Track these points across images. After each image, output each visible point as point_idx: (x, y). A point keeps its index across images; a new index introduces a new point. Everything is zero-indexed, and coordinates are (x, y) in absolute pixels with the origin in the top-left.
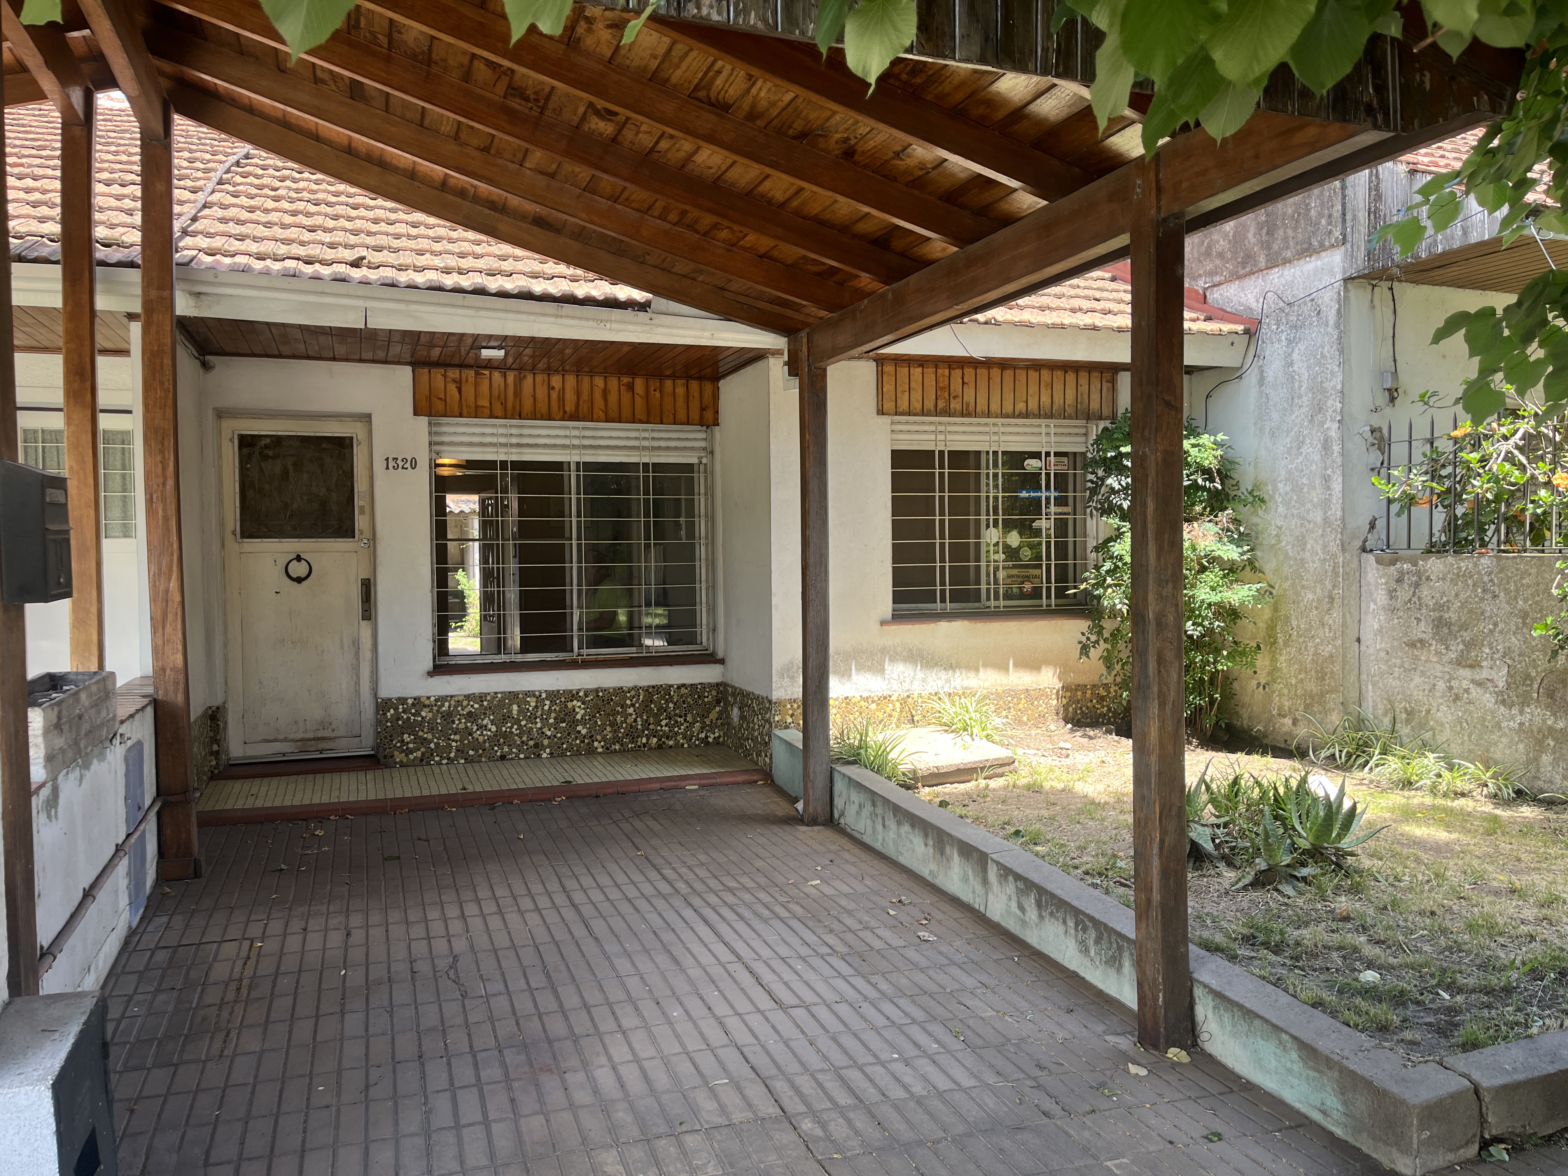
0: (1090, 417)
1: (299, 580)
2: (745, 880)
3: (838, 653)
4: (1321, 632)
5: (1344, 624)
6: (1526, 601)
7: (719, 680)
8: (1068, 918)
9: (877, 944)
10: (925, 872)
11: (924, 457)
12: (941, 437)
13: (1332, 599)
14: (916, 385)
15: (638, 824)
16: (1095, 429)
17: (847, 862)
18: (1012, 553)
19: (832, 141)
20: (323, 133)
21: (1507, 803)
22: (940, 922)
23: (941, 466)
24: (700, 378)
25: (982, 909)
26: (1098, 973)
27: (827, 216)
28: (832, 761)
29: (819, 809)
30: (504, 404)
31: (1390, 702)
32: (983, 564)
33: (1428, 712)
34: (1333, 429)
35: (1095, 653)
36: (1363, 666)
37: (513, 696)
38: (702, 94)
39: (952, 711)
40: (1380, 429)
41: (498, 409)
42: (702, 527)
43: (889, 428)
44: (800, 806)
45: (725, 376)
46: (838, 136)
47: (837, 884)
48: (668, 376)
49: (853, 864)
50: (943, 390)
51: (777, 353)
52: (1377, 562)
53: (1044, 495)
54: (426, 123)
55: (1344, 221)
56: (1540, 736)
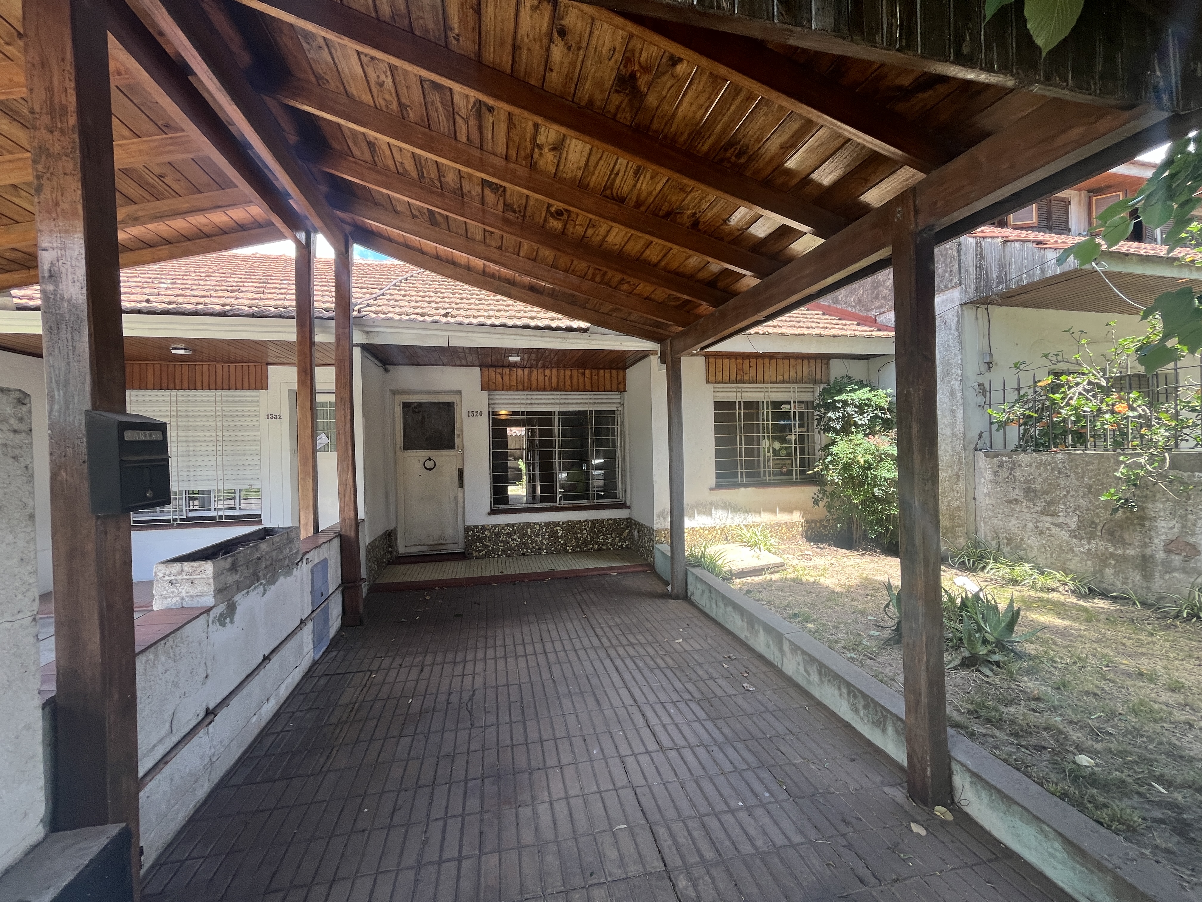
0: (815, 382)
1: (430, 469)
2: (640, 637)
3: (688, 505)
4: (952, 494)
5: (966, 490)
6: (1090, 478)
7: (628, 517)
8: (842, 686)
9: (719, 693)
10: (742, 637)
11: (730, 405)
12: (739, 394)
13: (958, 476)
14: (726, 368)
15: (585, 595)
16: (819, 389)
17: (696, 625)
18: (775, 452)
19: (685, 217)
20: (425, 249)
21: (1084, 597)
22: (755, 675)
23: (740, 409)
24: (617, 369)
25: (780, 666)
26: (866, 728)
27: (681, 270)
28: (687, 565)
29: (680, 591)
30: (523, 384)
31: (996, 533)
32: (762, 458)
33: (1022, 540)
34: (957, 385)
35: (821, 504)
36: (978, 513)
37: (528, 525)
38: (608, 192)
39: (748, 535)
40: (983, 384)
41: (520, 387)
42: (619, 441)
43: (712, 390)
44: (669, 588)
45: (629, 367)
46: (689, 212)
47: (691, 641)
48: (602, 368)
49: (700, 627)
50: (740, 370)
51: (654, 353)
52: (986, 456)
53: (793, 423)
54: (469, 235)
55: (960, 273)
56: (1104, 558)
